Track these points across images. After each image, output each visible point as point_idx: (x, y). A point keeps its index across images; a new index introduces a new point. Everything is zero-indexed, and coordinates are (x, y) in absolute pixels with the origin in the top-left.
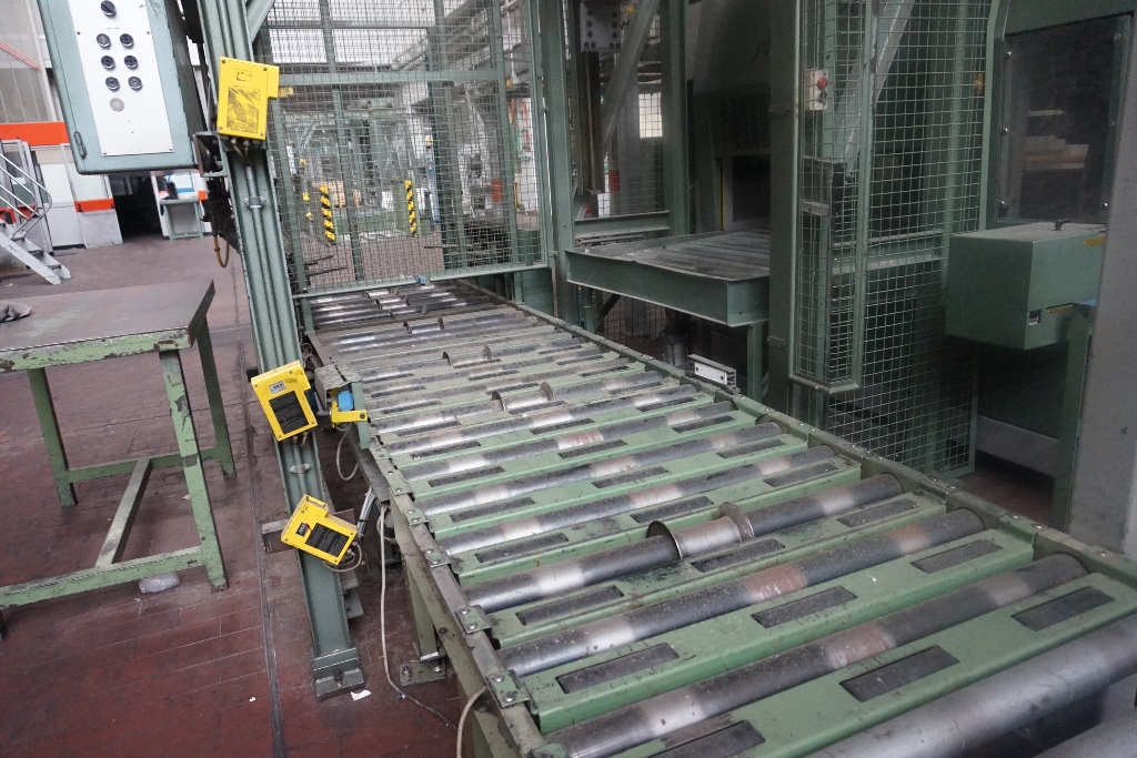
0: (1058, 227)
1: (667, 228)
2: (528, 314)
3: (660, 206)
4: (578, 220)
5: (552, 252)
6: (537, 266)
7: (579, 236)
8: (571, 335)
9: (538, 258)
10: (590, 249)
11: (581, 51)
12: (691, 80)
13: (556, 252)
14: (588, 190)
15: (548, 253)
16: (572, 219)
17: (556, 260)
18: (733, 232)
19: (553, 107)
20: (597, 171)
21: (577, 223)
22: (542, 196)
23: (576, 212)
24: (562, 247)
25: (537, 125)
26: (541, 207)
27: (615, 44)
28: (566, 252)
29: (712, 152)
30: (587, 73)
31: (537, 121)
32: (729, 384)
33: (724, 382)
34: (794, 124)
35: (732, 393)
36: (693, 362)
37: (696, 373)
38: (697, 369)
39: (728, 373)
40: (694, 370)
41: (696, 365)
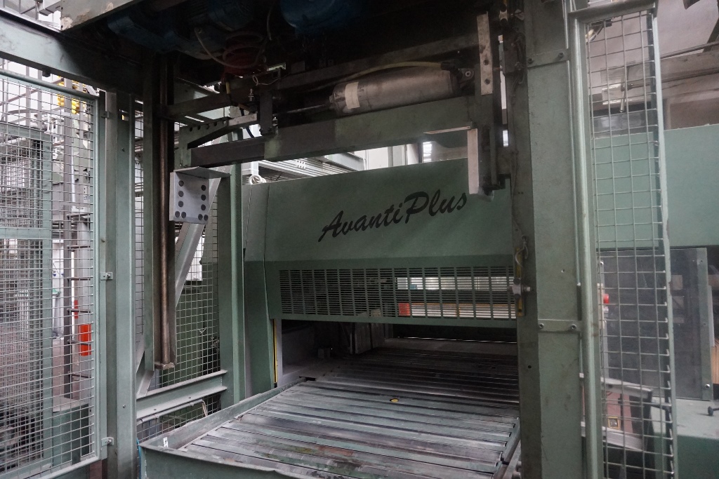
0: (711, 413)
1: (224, 388)
4: (139, 396)
5: (106, 439)
6: (86, 461)
7: (140, 414)
9: (86, 451)
10: (168, 436)
11: (170, 219)
12: (244, 249)
13: (111, 439)
14: (158, 364)
15: (101, 442)
16: (134, 396)
17: (111, 448)
18: (289, 387)
19: (119, 271)
20: (170, 342)
21: (139, 400)
22: (98, 373)
23: (138, 388)
24: (120, 432)
25: (97, 293)
26: (96, 387)
27: (203, 215)
28: (144, 448)
29: (267, 315)
30: (164, 240)
31: (97, 289)
34: (588, 344)
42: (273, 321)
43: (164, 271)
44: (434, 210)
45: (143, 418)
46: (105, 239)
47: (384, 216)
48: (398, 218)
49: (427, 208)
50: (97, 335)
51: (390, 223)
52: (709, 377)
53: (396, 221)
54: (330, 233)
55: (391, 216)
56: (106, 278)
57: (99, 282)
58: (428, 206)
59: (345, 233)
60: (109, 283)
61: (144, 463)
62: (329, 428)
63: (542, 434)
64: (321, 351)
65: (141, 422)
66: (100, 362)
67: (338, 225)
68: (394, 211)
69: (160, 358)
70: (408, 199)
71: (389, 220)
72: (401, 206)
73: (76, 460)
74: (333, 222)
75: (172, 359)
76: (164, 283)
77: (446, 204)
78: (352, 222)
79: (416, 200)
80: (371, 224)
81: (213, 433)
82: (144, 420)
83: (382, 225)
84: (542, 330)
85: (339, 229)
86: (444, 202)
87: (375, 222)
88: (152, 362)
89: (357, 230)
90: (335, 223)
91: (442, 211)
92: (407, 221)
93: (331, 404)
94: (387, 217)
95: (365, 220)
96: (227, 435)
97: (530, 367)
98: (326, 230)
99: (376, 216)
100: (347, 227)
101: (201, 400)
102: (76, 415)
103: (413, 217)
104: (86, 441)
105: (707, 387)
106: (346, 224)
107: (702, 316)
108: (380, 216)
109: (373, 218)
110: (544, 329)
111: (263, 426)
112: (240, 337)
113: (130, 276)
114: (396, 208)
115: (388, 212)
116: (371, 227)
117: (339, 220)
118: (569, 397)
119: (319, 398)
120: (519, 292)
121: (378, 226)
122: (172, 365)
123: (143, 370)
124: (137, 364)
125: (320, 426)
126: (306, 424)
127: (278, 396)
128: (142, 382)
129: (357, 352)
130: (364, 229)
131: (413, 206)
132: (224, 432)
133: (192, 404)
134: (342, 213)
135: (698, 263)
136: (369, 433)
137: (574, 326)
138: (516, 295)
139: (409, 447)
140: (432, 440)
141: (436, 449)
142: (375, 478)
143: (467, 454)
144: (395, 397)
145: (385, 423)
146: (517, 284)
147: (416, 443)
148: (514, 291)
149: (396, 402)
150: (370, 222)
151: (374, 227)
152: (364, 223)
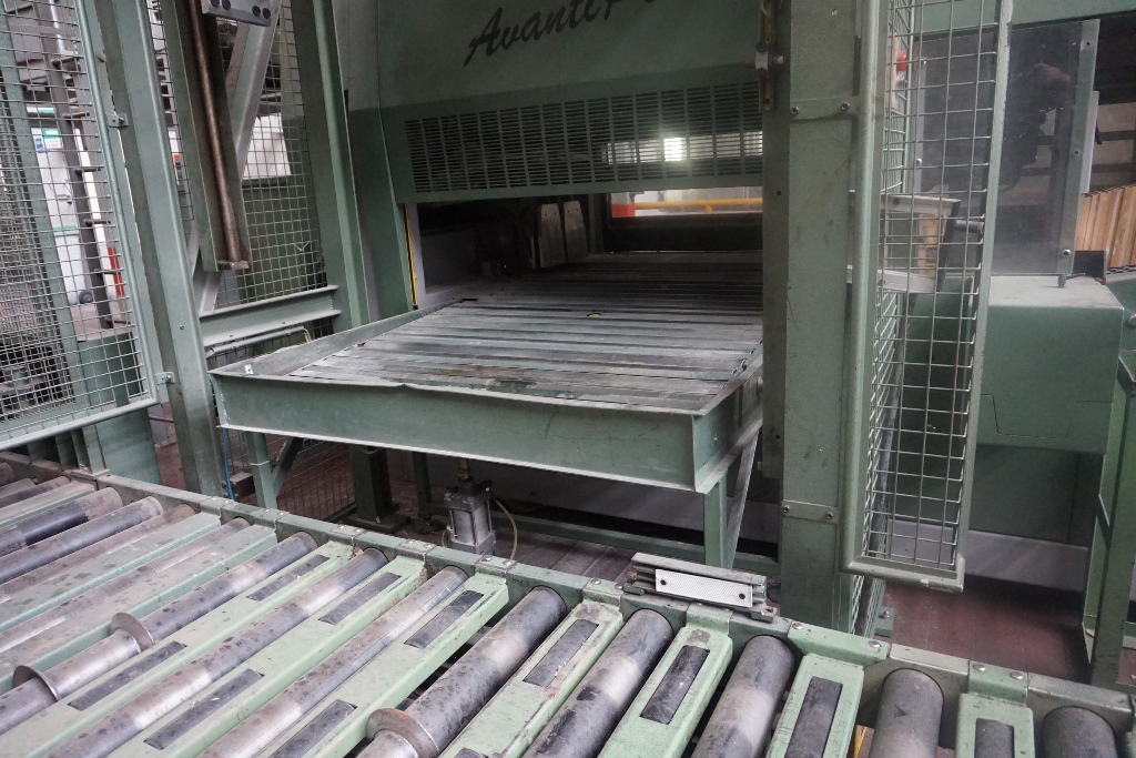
0: (1061, 284)
1: (336, 312)
2: (131, 495)
3: (322, 281)
4: (202, 313)
5: (162, 375)
6: (136, 404)
7: (208, 342)
8: (217, 518)
9: (136, 389)
10: (252, 364)
11: (205, 11)
12: (346, 92)
13: (170, 375)
14: (224, 262)
15: (155, 377)
16: (194, 314)
17: (172, 387)
18: (436, 310)
19: (136, 114)
20: (238, 230)
21: (203, 319)
22: (131, 272)
23: (199, 305)
24: (182, 366)
25: (107, 147)
26: (133, 297)
27: (261, 9)
28: (215, 376)
29: (393, 197)
30: (202, 56)
31: (106, 141)
32: (755, 604)
33: (747, 603)
34: (864, 133)
35: (768, 621)
36: (650, 570)
37: (659, 588)
38: (663, 583)
39: (754, 586)
40: (654, 584)
41: (660, 575)
42: (402, 208)
43: (211, 111)
45: (214, 346)
46: (104, 57)
47: (569, 10)
48: (591, 12)
50: (120, 216)
51: (579, 21)
52: (1071, 236)
53: (590, 18)
54: (482, 48)
55: (581, 9)
56: (117, 124)
57: (108, 131)
59: (506, 47)
60: (126, 131)
61: (220, 398)
62: (491, 348)
63: (789, 284)
64: (487, 266)
65: (211, 353)
66: (132, 260)
67: (495, 33)
69: (224, 253)
71: (578, 16)
73: (123, 401)
74: (485, 31)
75: (243, 255)
76: (214, 130)
78: (516, 28)
80: (548, 28)
81: (321, 363)
82: (216, 350)
83: (567, 26)
84: (795, 118)
85: (496, 42)
87: (555, 23)
88: (212, 261)
89: (526, 39)
90: (489, 31)
92: (606, 16)
93: (498, 324)
94: (573, 12)
95: (539, 21)
96: (340, 363)
97: (779, 193)
98: (474, 44)
99: (556, 12)
100: (509, 36)
101: (302, 328)
102: (112, 350)
103: (616, 7)
104: (133, 374)
105: (1067, 253)
106: (507, 30)
107: (1074, 140)
108: (563, 10)
109: (551, 15)
110: (799, 117)
111: (394, 352)
112: (353, 233)
113: (157, 122)
116: (549, 33)
117: (496, 24)
118: (831, 223)
119: (480, 319)
120: (765, 66)
121: (559, 29)
122: (245, 265)
123: (201, 275)
124: (191, 265)
125: (478, 347)
126: (458, 347)
127: (420, 320)
128: (205, 295)
129: (542, 265)
130: (537, 35)
132: (336, 360)
133: (288, 332)
134: (500, 10)
135: (1082, 48)
136: (550, 351)
137: (845, 106)
138: (761, 69)
139: (609, 361)
140: (643, 353)
141: (649, 361)
142: (555, 394)
143: (692, 364)
144: (594, 312)
145: (577, 339)
146: (762, 52)
147: (620, 356)
148: (758, 66)
149: (596, 316)
150: (547, 23)
151: (554, 31)
152: (536, 26)
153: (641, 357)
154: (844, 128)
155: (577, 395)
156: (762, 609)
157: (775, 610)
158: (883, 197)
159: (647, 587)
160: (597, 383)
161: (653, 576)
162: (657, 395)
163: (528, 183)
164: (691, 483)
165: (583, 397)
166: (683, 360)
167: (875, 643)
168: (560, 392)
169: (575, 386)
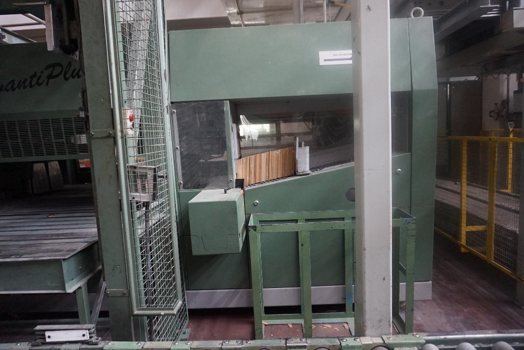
0: (226, 192)
32: (90, 337)
33: (87, 338)
34: (118, 143)
35: (96, 344)
36: (42, 333)
37: (48, 340)
38: (49, 337)
39: (89, 330)
40: (45, 339)
41: (47, 334)
44: (67, 76)
47: (29, 80)
48: (40, 81)
49: (62, 75)
52: (232, 174)
53: (39, 84)
55: (35, 80)
58: (63, 73)
63: (98, 201)
68: (37, 76)
70: (47, 68)
71: (33, 84)
72: (42, 72)
77: (76, 72)
78: (2, 85)
79: (54, 69)
80: (19, 87)
83: (28, 87)
86: (74, 70)
87: (22, 85)
89: (7, 91)
91: (73, 77)
92: (47, 84)
94: (31, 81)
95: (14, 84)
99: (23, 80)
103: (51, 81)
105: (231, 180)
107: (227, 140)
108: (26, 80)
109: (20, 81)
110: (94, 137)
114: (38, 75)
115: (32, 77)
116: (19, 89)
118: (111, 176)
120: (84, 116)
121: (25, 87)
129: (35, 192)
130: (13, 90)
131: (52, 73)
135: (225, 110)
136: (18, 236)
137: (110, 133)
138: (82, 117)
139: (46, 237)
140: (64, 232)
141: (66, 236)
142: (9, 256)
143: (86, 235)
144: (51, 214)
145: (36, 228)
146: (82, 111)
147: (52, 235)
148: (81, 116)
149: (52, 216)
150: (18, 85)
151: (22, 88)
152: (13, 85)
153: (63, 235)
154: (111, 141)
155: (20, 255)
156: (94, 340)
157: (100, 338)
158: (128, 166)
159: (42, 341)
160: (34, 249)
161: (44, 335)
162: (61, 251)
163: (12, 156)
164: (64, 289)
165: (24, 256)
166: (82, 234)
167: (138, 343)
168: (12, 255)
169: (22, 251)
